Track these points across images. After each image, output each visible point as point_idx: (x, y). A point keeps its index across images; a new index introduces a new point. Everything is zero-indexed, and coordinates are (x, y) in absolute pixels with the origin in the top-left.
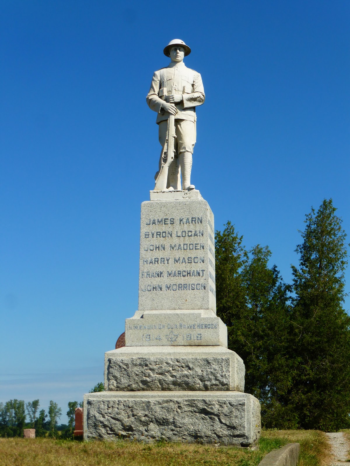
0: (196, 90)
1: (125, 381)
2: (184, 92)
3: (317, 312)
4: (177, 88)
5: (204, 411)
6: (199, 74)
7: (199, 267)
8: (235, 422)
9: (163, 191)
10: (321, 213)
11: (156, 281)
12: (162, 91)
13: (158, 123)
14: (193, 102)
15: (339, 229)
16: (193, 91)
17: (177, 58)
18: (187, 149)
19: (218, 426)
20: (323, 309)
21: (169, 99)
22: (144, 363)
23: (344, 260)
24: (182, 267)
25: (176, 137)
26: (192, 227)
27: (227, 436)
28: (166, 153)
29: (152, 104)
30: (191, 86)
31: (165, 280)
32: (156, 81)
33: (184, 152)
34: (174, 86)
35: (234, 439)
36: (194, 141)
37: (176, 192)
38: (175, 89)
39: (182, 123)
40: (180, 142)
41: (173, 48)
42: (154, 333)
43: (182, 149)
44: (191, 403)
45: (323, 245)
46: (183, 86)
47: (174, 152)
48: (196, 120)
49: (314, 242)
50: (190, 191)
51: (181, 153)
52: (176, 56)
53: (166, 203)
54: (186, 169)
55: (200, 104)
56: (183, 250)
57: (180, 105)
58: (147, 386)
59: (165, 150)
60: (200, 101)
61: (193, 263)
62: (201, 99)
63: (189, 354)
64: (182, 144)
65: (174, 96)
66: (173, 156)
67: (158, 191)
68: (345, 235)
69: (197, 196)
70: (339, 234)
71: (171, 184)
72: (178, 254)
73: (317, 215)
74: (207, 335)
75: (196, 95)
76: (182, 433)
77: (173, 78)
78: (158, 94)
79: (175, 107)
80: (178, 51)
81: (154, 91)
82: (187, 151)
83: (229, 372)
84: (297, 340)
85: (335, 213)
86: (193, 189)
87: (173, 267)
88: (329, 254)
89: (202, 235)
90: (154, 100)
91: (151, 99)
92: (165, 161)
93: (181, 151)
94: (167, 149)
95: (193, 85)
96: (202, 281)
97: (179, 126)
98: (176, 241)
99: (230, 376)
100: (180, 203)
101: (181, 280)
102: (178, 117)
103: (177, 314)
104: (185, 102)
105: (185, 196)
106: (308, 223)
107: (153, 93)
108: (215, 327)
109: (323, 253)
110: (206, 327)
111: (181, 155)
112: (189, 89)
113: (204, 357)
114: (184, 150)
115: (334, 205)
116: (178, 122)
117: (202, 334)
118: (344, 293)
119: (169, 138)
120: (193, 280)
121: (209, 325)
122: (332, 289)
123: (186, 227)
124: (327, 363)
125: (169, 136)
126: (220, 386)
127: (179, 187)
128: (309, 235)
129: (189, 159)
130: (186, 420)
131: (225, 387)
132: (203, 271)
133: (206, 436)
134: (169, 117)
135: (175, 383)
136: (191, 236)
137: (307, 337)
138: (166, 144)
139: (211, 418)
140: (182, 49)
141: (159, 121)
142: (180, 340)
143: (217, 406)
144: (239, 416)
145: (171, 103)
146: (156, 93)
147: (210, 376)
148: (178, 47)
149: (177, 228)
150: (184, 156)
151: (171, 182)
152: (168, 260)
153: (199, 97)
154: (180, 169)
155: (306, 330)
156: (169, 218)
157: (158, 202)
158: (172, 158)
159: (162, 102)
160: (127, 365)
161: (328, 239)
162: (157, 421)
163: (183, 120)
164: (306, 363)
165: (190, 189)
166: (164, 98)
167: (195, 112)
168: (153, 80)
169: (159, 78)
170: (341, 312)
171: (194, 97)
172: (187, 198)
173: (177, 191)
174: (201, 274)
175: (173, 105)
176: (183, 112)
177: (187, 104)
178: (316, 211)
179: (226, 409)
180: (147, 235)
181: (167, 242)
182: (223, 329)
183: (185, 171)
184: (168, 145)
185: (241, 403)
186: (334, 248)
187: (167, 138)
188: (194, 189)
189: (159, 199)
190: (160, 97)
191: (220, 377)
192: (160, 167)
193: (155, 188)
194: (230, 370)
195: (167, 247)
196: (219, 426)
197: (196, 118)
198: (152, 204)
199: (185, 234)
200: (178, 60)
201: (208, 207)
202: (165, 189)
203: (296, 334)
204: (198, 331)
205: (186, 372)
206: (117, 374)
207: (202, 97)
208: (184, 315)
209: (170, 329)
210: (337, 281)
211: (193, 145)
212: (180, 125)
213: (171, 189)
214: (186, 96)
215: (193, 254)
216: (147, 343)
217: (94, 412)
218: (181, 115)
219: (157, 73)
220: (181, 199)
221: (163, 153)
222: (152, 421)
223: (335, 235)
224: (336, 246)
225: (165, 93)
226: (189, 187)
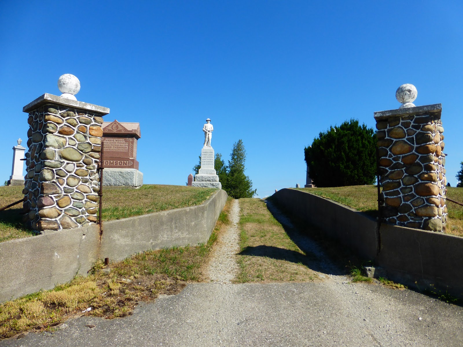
0: (212, 128)
1: (199, 180)
3: (236, 175)
5: (212, 185)
6: (212, 125)
7: (212, 161)
8: (218, 187)
10: (238, 144)
11: (204, 163)
15: (244, 149)
19: (215, 187)
20: (238, 174)
22: (202, 177)
23: (245, 159)
24: (209, 161)
26: (211, 154)
28: (206, 140)
29: (203, 130)
31: (206, 163)
32: (204, 126)
38: (208, 128)
42: (204, 172)
44: (210, 184)
45: (238, 154)
47: (208, 140)
48: (212, 134)
49: (236, 153)
54: (210, 143)
57: (209, 131)
58: (203, 181)
63: (210, 175)
64: (209, 138)
67: (205, 147)
68: (245, 151)
69: (211, 148)
70: (244, 151)
72: (208, 158)
73: (237, 144)
74: (213, 172)
75: (212, 130)
76: (209, 188)
77: (208, 126)
81: (204, 128)
84: (229, 183)
85: (243, 144)
87: (207, 161)
88: (240, 157)
96: (212, 163)
98: (208, 156)
101: (208, 163)
103: (208, 169)
106: (234, 147)
108: (214, 171)
109: (238, 156)
112: (210, 128)
113: (212, 176)
115: (242, 141)
116: (208, 134)
118: (245, 169)
120: (211, 163)
122: (241, 168)
123: (210, 154)
124: (238, 190)
128: (234, 150)
129: (210, 141)
130: (210, 186)
131: (216, 181)
135: (207, 180)
137: (233, 182)
141: (205, 134)
142: (208, 173)
143: (214, 184)
147: (213, 179)
148: (208, 120)
149: (208, 154)
151: (207, 145)
152: (206, 159)
155: (232, 180)
156: (207, 152)
159: (206, 130)
160: (199, 177)
161: (239, 152)
164: (232, 190)
170: (243, 175)
177: (210, 131)
178: (236, 143)
179: (216, 185)
180: (203, 155)
181: (206, 156)
182: (215, 172)
185: (218, 184)
186: (242, 155)
187: (206, 137)
191: (215, 179)
192: (205, 142)
194: (217, 178)
195: (206, 157)
199: (210, 155)
200: (209, 122)
201: (213, 150)
203: (229, 181)
204: (211, 172)
205: (209, 179)
206: (197, 179)
209: (207, 171)
210: (242, 165)
211: (211, 139)
214: (210, 130)
215: (211, 158)
216: (203, 174)
217: (194, 185)
218: (209, 133)
222: (204, 186)
223: (242, 151)
224: (243, 154)
225: (206, 129)
226: (210, 146)
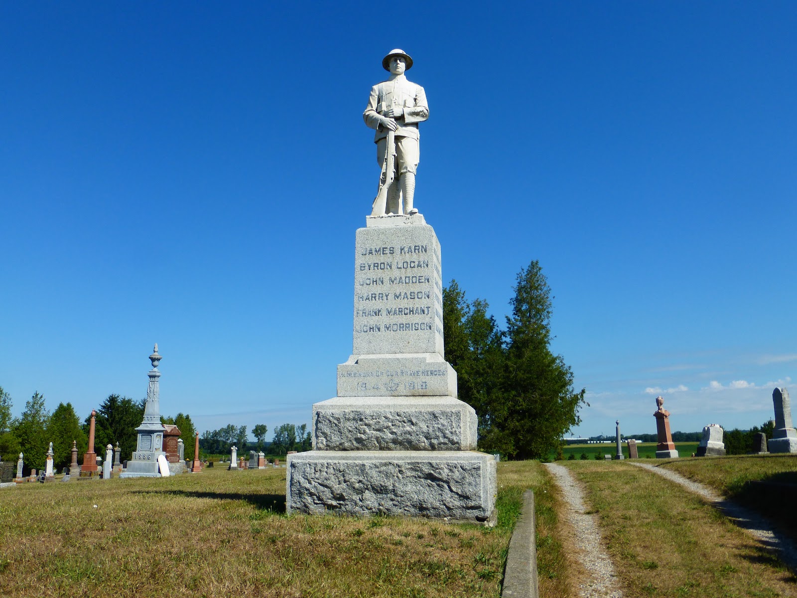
0: (418, 105)
1: (336, 439)
2: (405, 106)
3: (527, 354)
4: (398, 102)
5: (430, 477)
6: (423, 88)
7: (423, 303)
8: (469, 490)
9: (381, 216)
10: (529, 272)
11: (373, 321)
12: (381, 106)
13: (376, 142)
14: (415, 116)
15: (545, 284)
16: (416, 105)
17: (397, 70)
18: (409, 169)
19: (447, 496)
20: (532, 351)
21: (388, 114)
22: (359, 417)
23: (550, 310)
24: (404, 304)
25: (396, 155)
26: (415, 257)
27: (459, 508)
28: (385, 174)
29: (368, 119)
30: (413, 101)
31: (384, 320)
32: (374, 96)
33: (406, 172)
34: (394, 99)
35: (468, 511)
36: (417, 161)
37: (396, 217)
38: (395, 103)
39: (403, 141)
40: (401, 161)
41: (393, 59)
42: (371, 381)
43: (403, 169)
44: (415, 467)
45: (532, 298)
46: (404, 100)
47: (394, 172)
48: (419, 138)
49: (525, 295)
50: (413, 216)
51: (402, 173)
52: (397, 67)
53: (385, 230)
54: (407, 191)
55: (424, 120)
56: (404, 284)
57: (400, 119)
58: (362, 444)
59: (383, 170)
60: (423, 117)
61: (416, 299)
62: (424, 113)
63: (412, 406)
64: (403, 163)
65: (393, 110)
66: (393, 177)
67: (376, 216)
68: (550, 290)
69: (420, 220)
70: (545, 289)
71: (392, 209)
72: (399, 289)
73: (526, 273)
74: (433, 383)
75: (418, 109)
76: (404, 503)
77: (392, 91)
78: (377, 110)
79: (395, 122)
80: (398, 61)
81: (372, 107)
82: (409, 171)
83: (460, 428)
84: (511, 377)
85: (542, 272)
86: (416, 213)
87: (393, 304)
88: (537, 305)
89: (427, 265)
90: (371, 115)
91: (368, 115)
92: (384, 182)
93: (402, 171)
94: (386, 170)
95: (415, 100)
96: (427, 320)
97: (399, 144)
98: (396, 273)
99: (462, 432)
100: (400, 230)
101: (403, 319)
102: (398, 133)
103: (398, 359)
104: (406, 116)
105: (406, 222)
106: (519, 281)
107: (371, 108)
108: (443, 373)
109: (531, 305)
110: (431, 373)
111: (402, 176)
112: (411, 103)
113: (430, 410)
114: (405, 171)
115: (540, 265)
116: (398, 139)
117: (428, 382)
118: (550, 337)
119: (388, 156)
120: (416, 319)
121: (436, 371)
122: (540, 334)
123: (408, 257)
124: (536, 395)
125: (388, 154)
126: (450, 445)
127: (401, 212)
128: (520, 290)
129: (411, 181)
130: (409, 488)
131: (456, 446)
132: (428, 308)
133: (433, 508)
134: (388, 133)
135: (395, 441)
136: (414, 267)
137: (520, 375)
138: (385, 163)
139: (438, 485)
140: (403, 59)
141: (377, 140)
142: (401, 389)
143: (446, 471)
144: (474, 483)
145: (390, 117)
146: (374, 108)
147: (437, 433)
148: (397, 56)
149: (398, 259)
150: (405, 177)
151: (391, 207)
152: (387, 296)
153: (423, 111)
154: (401, 194)
155: (519, 368)
156: (388, 247)
157: (376, 228)
158: (392, 179)
159: (381, 117)
160: (338, 419)
161: (535, 293)
162: (373, 488)
163: (403, 137)
164: (519, 395)
165: (412, 213)
166: (382, 113)
167: (417, 128)
168: (371, 95)
169: (377, 93)
170: (547, 353)
171: (416, 111)
172: (409, 224)
173: (398, 216)
174: (426, 312)
175: (393, 120)
176: (404, 128)
177: (409, 119)
178: (525, 271)
179: (457, 475)
180: (362, 267)
181: (386, 275)
182: (452, 376)
183: (407, 194)
184: (386, 164)
185: (475, 466)
186: (541, 301)
187: (386, 157)
188: (418, 214)
189: (376, 225)
190: (379, 113)
191: (450, 434)
193: (373, 213)
194: (461, 425)
195: (386, 280)
196: (449, 496)
197: (419, 135)
198: (368, 231)
199: (407, 265)
200: (399, 72)
201: (434, 234)
202: (384, 214)
203: (510, 372)
204: (423, 378)
205: (408, 428)
206: (327, 430)
207: (426, 111)
208: (406, 359)
209: (390, 377)
210: (543, 327)
211: (416, 165)
212: (401, 143)
213: (391, 214)
214: (407, 111)
215: (416, 288)
216: (363, 393)
217: (298, 477)
218: (402, 131)
219: (375, 87)
220: (402, 225)
221: (382, 173)
222: (368, 489)
223: (541, 289)
224: (543, 299)
225: (384, 108)
226: (412, 211)
